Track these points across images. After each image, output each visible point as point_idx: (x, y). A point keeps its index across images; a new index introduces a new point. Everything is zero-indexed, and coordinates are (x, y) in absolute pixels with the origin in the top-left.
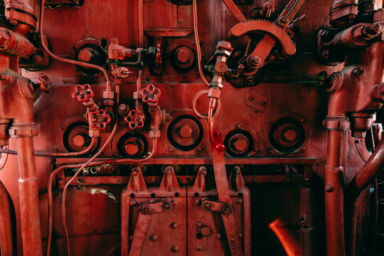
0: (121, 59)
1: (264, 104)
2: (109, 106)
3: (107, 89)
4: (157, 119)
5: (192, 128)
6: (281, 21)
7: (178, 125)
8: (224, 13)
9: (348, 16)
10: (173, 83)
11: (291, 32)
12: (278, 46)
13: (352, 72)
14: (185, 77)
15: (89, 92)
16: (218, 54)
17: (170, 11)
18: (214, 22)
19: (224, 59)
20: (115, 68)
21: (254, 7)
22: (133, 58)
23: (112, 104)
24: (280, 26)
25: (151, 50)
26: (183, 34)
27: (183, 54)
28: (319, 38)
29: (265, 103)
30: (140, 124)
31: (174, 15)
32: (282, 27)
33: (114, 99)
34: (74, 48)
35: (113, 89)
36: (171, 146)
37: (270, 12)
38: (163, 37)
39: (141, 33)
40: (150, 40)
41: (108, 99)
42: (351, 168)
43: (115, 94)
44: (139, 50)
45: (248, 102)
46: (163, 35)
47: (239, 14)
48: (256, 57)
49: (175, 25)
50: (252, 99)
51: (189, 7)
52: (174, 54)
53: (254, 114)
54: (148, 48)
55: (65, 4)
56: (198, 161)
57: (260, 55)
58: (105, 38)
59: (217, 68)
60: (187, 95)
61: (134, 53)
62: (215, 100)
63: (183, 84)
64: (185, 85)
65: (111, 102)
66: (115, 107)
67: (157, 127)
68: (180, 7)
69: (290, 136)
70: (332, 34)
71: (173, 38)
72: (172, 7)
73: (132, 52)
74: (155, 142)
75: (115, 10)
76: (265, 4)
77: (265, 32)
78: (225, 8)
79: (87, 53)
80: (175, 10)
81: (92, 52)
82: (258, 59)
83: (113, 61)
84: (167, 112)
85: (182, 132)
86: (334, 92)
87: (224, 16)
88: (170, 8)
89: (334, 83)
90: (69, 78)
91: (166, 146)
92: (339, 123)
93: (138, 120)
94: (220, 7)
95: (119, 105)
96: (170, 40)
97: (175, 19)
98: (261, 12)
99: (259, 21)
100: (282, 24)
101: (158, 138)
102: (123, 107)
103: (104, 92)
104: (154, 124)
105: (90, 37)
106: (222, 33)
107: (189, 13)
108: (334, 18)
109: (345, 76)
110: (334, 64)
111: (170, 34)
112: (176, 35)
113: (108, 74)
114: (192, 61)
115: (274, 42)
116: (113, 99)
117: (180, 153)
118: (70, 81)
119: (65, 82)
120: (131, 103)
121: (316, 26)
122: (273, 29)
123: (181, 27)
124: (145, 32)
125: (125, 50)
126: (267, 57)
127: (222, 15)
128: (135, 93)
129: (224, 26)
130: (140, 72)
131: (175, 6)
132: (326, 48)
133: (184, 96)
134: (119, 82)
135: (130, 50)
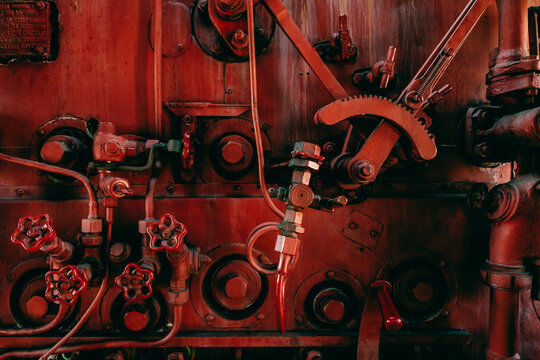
0: (118, 160)
1: (375, 234)
2: (93, 247)
3: (90, 216)
4: (183, 269)
5: (249, 279)
6: (411, 99)
7: (222, 272)
8: (305, 76)
9: (525, 90)
10: (215, 198)
11: (426, 118)
12: (405, 142)
13: (534, 187)
14: (236, 187)
15: (47, 230)
16: (294, 167)
17: (211, 72)
18: (288, 90)
19: (306, 179)
20: (106, 175)
21: (357, 67)
22: (139, 158)
23: (98, 243)
24: (408, 108)
25: (171, 145)
26: (234, 112)
27: (233, 147)
28: (469, 122)
29: (376, 232)
30: (145, 290)
31: (219, 78)
32: (412, 110)
33: (103, 233)
34: (38, 133)
35: (101, 216)
36: (210, 311)
37: (387, 79)
38: (198, 117)
39: (158, 110)
40: (175, 123)
41: (90, 234)
42: (526, 343)
43: (105, 225)
44: (150, 143)
45: (348, 232)
46: (199, 114)
47: (333, 83)
48: (366, 164)
49: (220, 95)
50: (354, 225)
51: (244, 65)
52: (216, 148)
53: (358, 252)
54: (166, 142)
55: (24, 58)
56: (259, 340)
57: (371, 160)
58: (95, 117)
59: (293, 197)
60: (239, 218)
61: (141, 149)
62: (288, 258)
63: (232, 199)
64: (236, 201)
65: (96, 240)
66: (104, 248)
67: (181, 283)
68: (228, 65)
69: (423, 293)
70: (491, 116)
71: (216, 119)
72: (214, 64)
73: (138, 146)
74: (178, 313)
75: (114, 69)
76: (377, 65)
77: (380, 118)
78: (306, 69)
79: (58, 147)
80: (220, 70)
81: (69, 143)
82: (368, 168)
83: (102, 163)
84: (202, 252)
85: (229, 286)
86: (502, 220)
87: (305, 82)
88: (212, 67)
89: (502, 206)
90: (26, 188)
91: (201, 312)
92: (513, 279)
93: (141, 282)
94: (299, 66)
95: (110, 246)
96: (211, 121)
97: (220, 86)
98: (370, 75)
99: (370, 98)
100: (412, 105)
101: (184, 305)
102: (117, 251)
103: (84, 221)
104: (176, 279)
105: (68, 114)
106: (301, 111)
107: (244, 77)
108: (498, 91)
109: (521, 194)
110: (493, 164)
111: (209, 113)
112: (221, 113)
113: (92, 187)
114: (248, 160)
115: (397, 136)
116: (100, 234)
117: (225, 323)
118: (27, 193)
119: (20, 195)
120: (135, 240)
121: (462, 101)
122: (395, 113)
123: (229, 101)
124: (164, 107)
125: (124, 144)
126: (385, 162)
127: (301, 80)
128: (142, 223)
129: (305, 99)
130: (153, 182)
131: (220, 64)
132: (481, 139)
133: (234, 221)
134: (111, 203)
135: (134, 143)
